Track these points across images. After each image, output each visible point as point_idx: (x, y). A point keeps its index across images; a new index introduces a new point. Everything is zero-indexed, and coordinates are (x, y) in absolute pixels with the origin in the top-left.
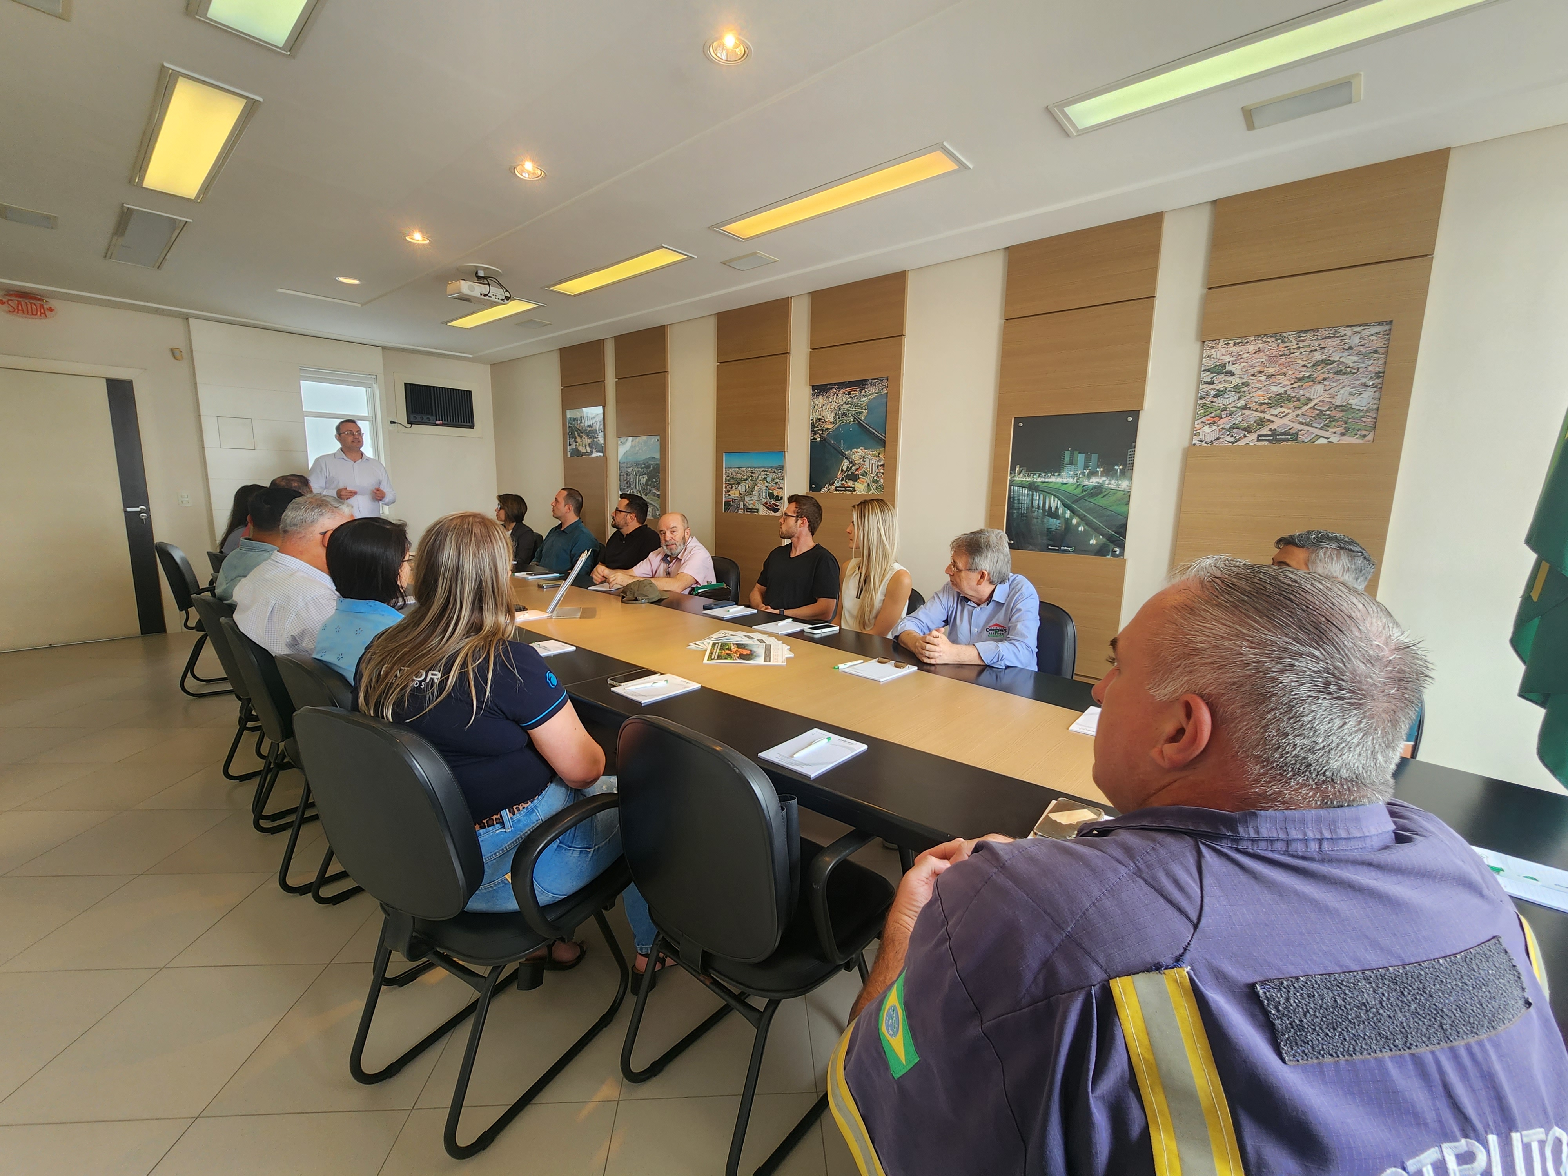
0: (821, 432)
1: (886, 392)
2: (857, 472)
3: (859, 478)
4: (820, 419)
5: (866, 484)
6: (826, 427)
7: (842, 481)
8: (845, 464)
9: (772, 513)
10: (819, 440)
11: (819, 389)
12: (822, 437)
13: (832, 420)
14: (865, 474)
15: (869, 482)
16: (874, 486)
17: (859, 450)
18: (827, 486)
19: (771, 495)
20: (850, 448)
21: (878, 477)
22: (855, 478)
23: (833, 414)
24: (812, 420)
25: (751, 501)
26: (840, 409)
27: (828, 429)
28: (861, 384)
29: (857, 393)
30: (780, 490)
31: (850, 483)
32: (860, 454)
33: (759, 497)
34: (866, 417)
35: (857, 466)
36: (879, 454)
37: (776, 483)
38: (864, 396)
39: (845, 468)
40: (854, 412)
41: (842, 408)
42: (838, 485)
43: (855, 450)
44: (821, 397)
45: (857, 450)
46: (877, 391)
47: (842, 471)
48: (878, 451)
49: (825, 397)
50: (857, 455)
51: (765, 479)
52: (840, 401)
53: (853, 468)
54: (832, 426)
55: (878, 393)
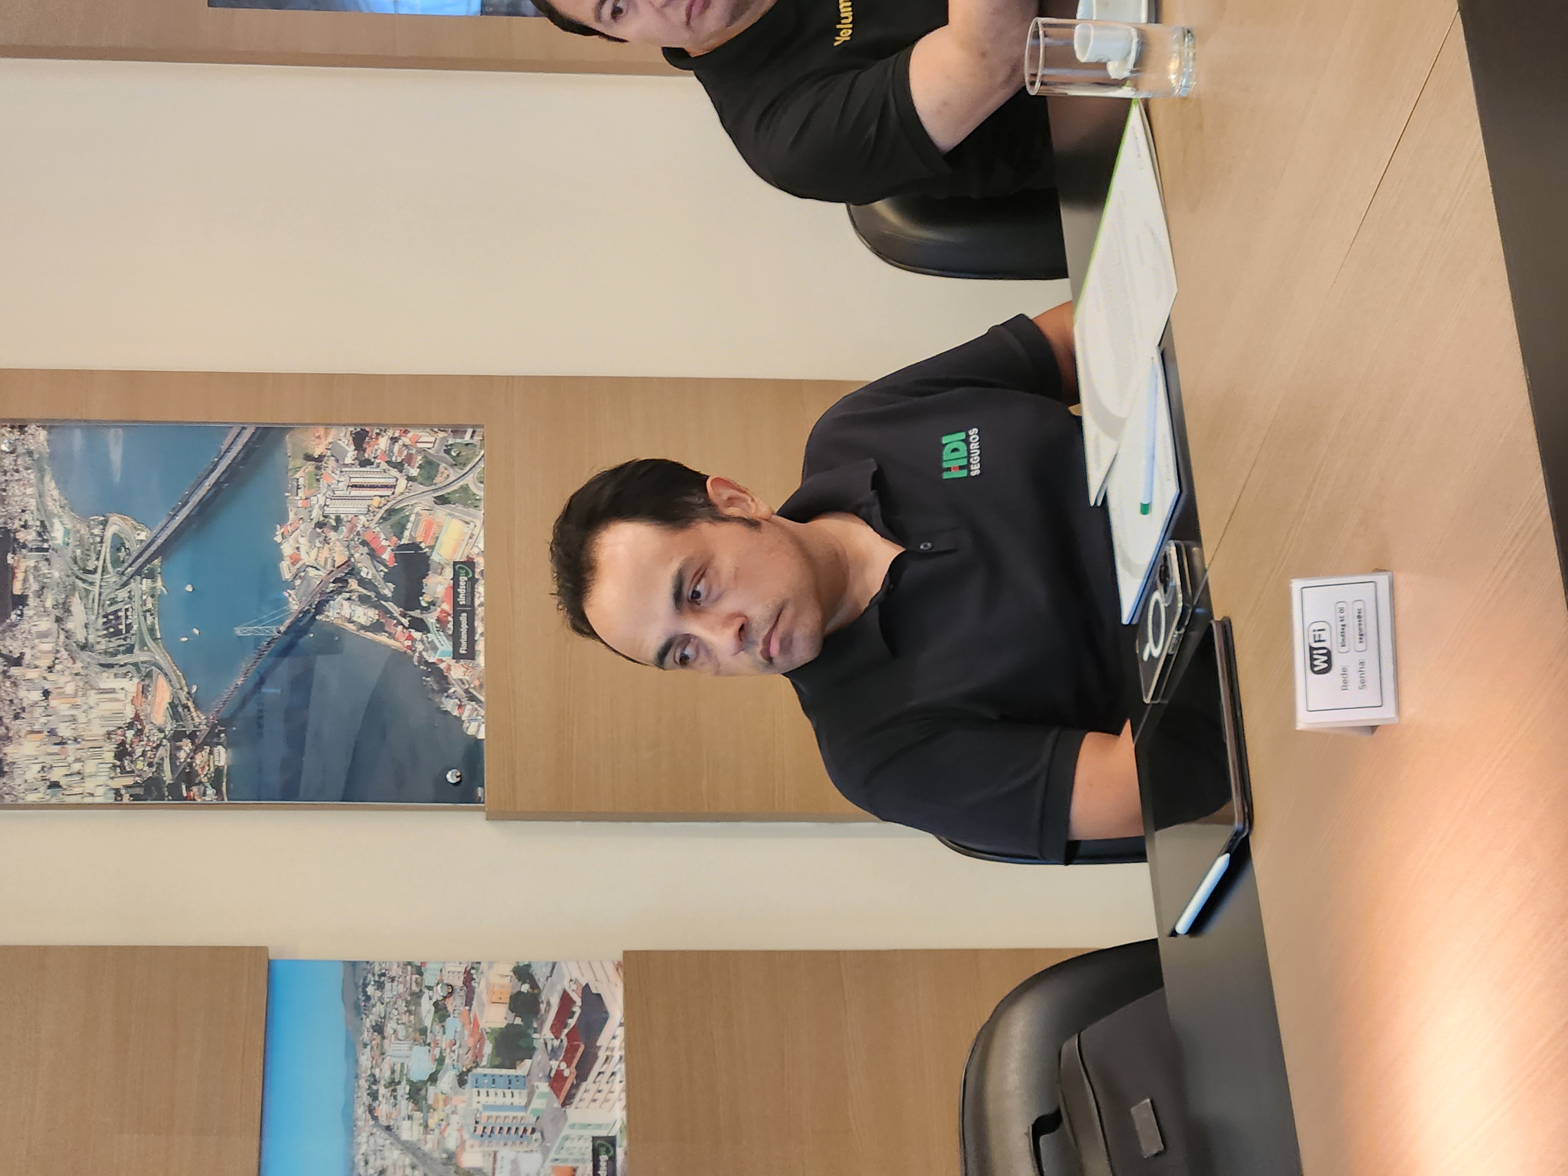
0: (187, 745)
1: (42, 434)
2: (386, 556)
3: (415, 546)
4: (122, 752)
5: (441, 512)
8: (347, 613)
9: (612, 1035)
10: (222, 757)
12: (212, 740)
13: (131, 685)
14: (395, 518)
15: (429, 498)
16: (447, 475)
17: (287, 549)
18: (450, 705)
19: (512, 1046)
21: (409, 459)
22: (412, 565)
23: (107, 681)
26: (84, 647)
27: (175, 709)
30: (480, 987)
31: (437, 585)
33: (518, 1133)
35: (360, 555)
36: (308, 458)
38: (43, 530)
39: (365, 615)
40: (112, 578)
41: (80, 636)
42: (446, 646)
43: (286, 571)
44: (12, 752)
45: (285, 565)
46: (32, 476)
47: (377, 627)
48: (299, 462)
49: (15, 725)
50: (307, 558)
51: (416, 1093)
52: (48, 647)
53: (367, 571)
54: (162, 681)
55: (41, 472)
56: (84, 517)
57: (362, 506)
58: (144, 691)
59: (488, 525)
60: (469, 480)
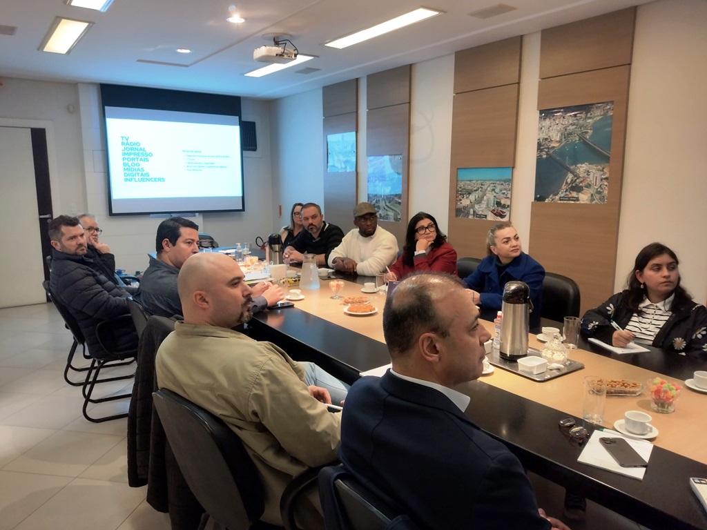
0: (547, 150)
1: (612, 114)
2: (581, 184)
3: (583, 190)
4: (546, 139)
5: (590, 195)
6: (553, 145)
7: (566, 192)
8: (570, 177)
10: (545, 156)
11: (546, 113)
12: (547, 154)
13: (558, 139)
14: (589, 186)
15: (592, 192)
16: (598, 196)
17: (583, 165)
18: (551, 196)
19: (499, 204)
21: (602, 189)
22: (578, 189)
23: (559, 135)
24: (539, 139)
25: (480, 209)
26: (566, 130)
27: (554, 147)
28: (585, 108)
29: (583, 116)
30: (507, 200)
32: (584, 168)
33: (488, 205)
34: (591, 137)
35: (581, 179)
36: (603, 168)
37: (504, 193)
38: (590, 118)
39: (569, 181)
40: (579, 132)
41: (568, 128)
42: (562, 195)
43: (579, 165)
44: (548, 120)
45: (580, 165)
46: (602, 113)
47: (567, 183)
48: (603, 166)
49: (552, 120)
50: (581, 169)
51: (493, 190)
52: (566, 123)
53: (578, 181)
54: (558, 144)
55: (603, 115)
56: (593, 125)
57: (592, 179)
58: (557, 142)
59: (586, 204)
60: (596, 201)
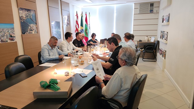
4: (22, 16)
6: (24, 18)
8: (30, 27)
9: (12, 41)
11: (20, 9)
14: (34, 30)
16: (36, 32)
19: (11, 36)
20: (30, 24)
21: (36, 30)
22: (32, 30)
23: (25, 16)
24: (20, 16)
27: (24, 19)
28: (30, 10)
30: (14, 34)
31: (31, 32)
32: (32, 25)
33: (7, 37)
35: (32, 28)
37: (12, 33)
38: (31, 13)
40: (29, 16)
42: (29, 32)
47: (29, 29)
48: (35, 25)
49: (22, 11)
52: (26, 13)
59: (34, 34)
